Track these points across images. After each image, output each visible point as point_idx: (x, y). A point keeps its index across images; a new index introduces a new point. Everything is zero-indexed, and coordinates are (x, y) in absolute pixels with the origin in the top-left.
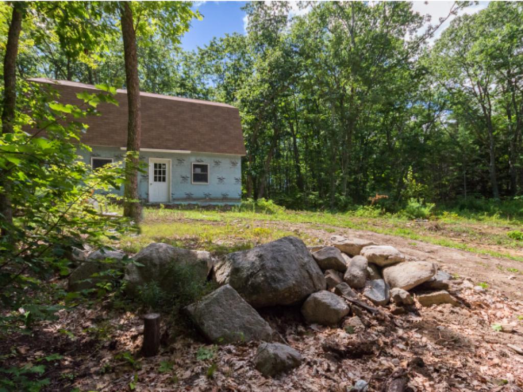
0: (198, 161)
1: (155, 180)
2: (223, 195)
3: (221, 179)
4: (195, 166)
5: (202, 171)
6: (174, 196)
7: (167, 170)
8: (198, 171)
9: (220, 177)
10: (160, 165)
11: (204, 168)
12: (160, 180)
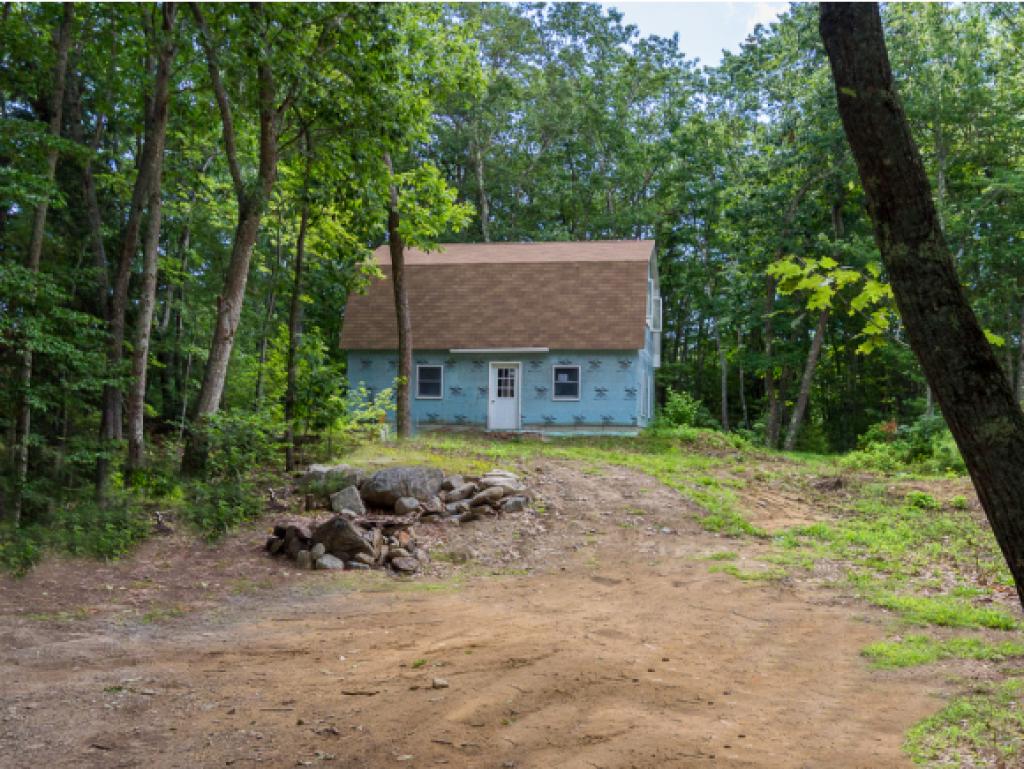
0: (563, 363)
1: (500, 395)
2: (605, 418)
3: (600, 392)
4: (558, 371)
5: (569, 379)
6: (526, 421)
7: (516, 379)
8: (564, 378)
9: (599, 387)
10: (506, 371)
11: (572, 373)
12: (506, 395)
